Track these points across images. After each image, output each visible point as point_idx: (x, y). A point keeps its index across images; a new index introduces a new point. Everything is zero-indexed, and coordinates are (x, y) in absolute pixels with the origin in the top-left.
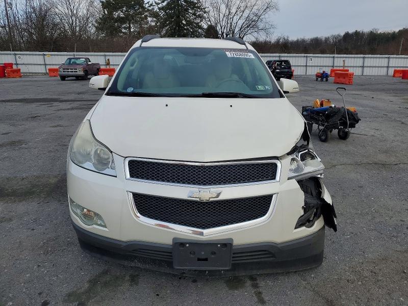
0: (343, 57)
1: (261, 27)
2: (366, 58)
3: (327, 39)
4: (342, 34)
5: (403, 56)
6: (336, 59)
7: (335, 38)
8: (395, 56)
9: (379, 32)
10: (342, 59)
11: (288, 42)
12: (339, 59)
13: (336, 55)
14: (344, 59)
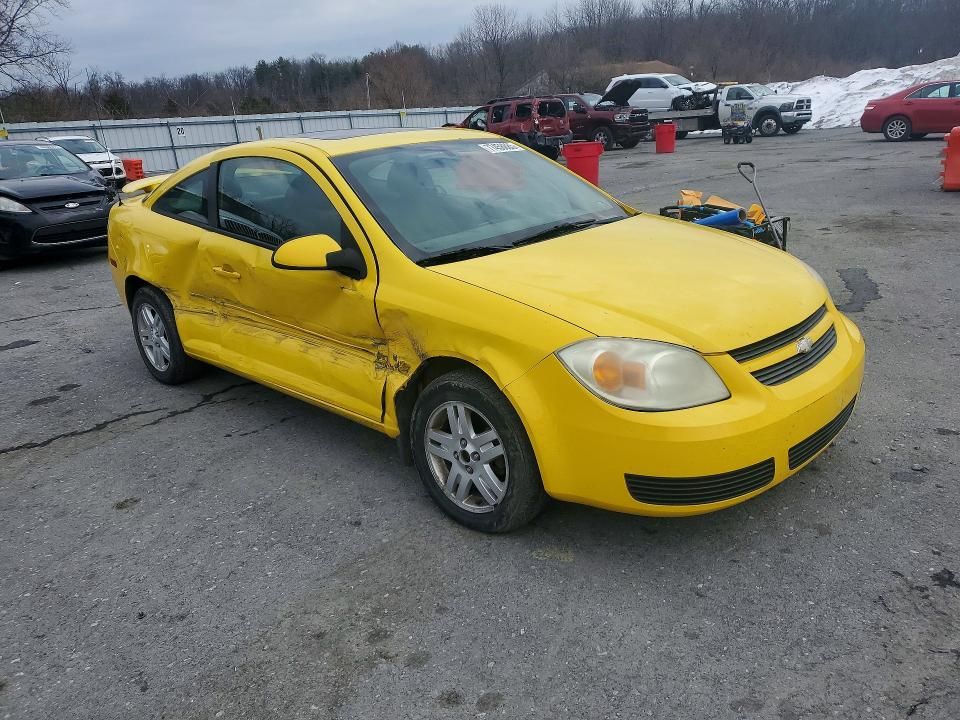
0: (256, 121)
1: (25, 49)
2: (304, 119)
3: (220, 79)
4: (252, 66)
5: (375, 112)
6: (240, 127)
7: (239, 76)
8: (360, 112)
9: (327, 62)
10: (254, 126)
11: (123, 90)
12: (247, 125)
13: (239, 118)
14: (259, 124)
